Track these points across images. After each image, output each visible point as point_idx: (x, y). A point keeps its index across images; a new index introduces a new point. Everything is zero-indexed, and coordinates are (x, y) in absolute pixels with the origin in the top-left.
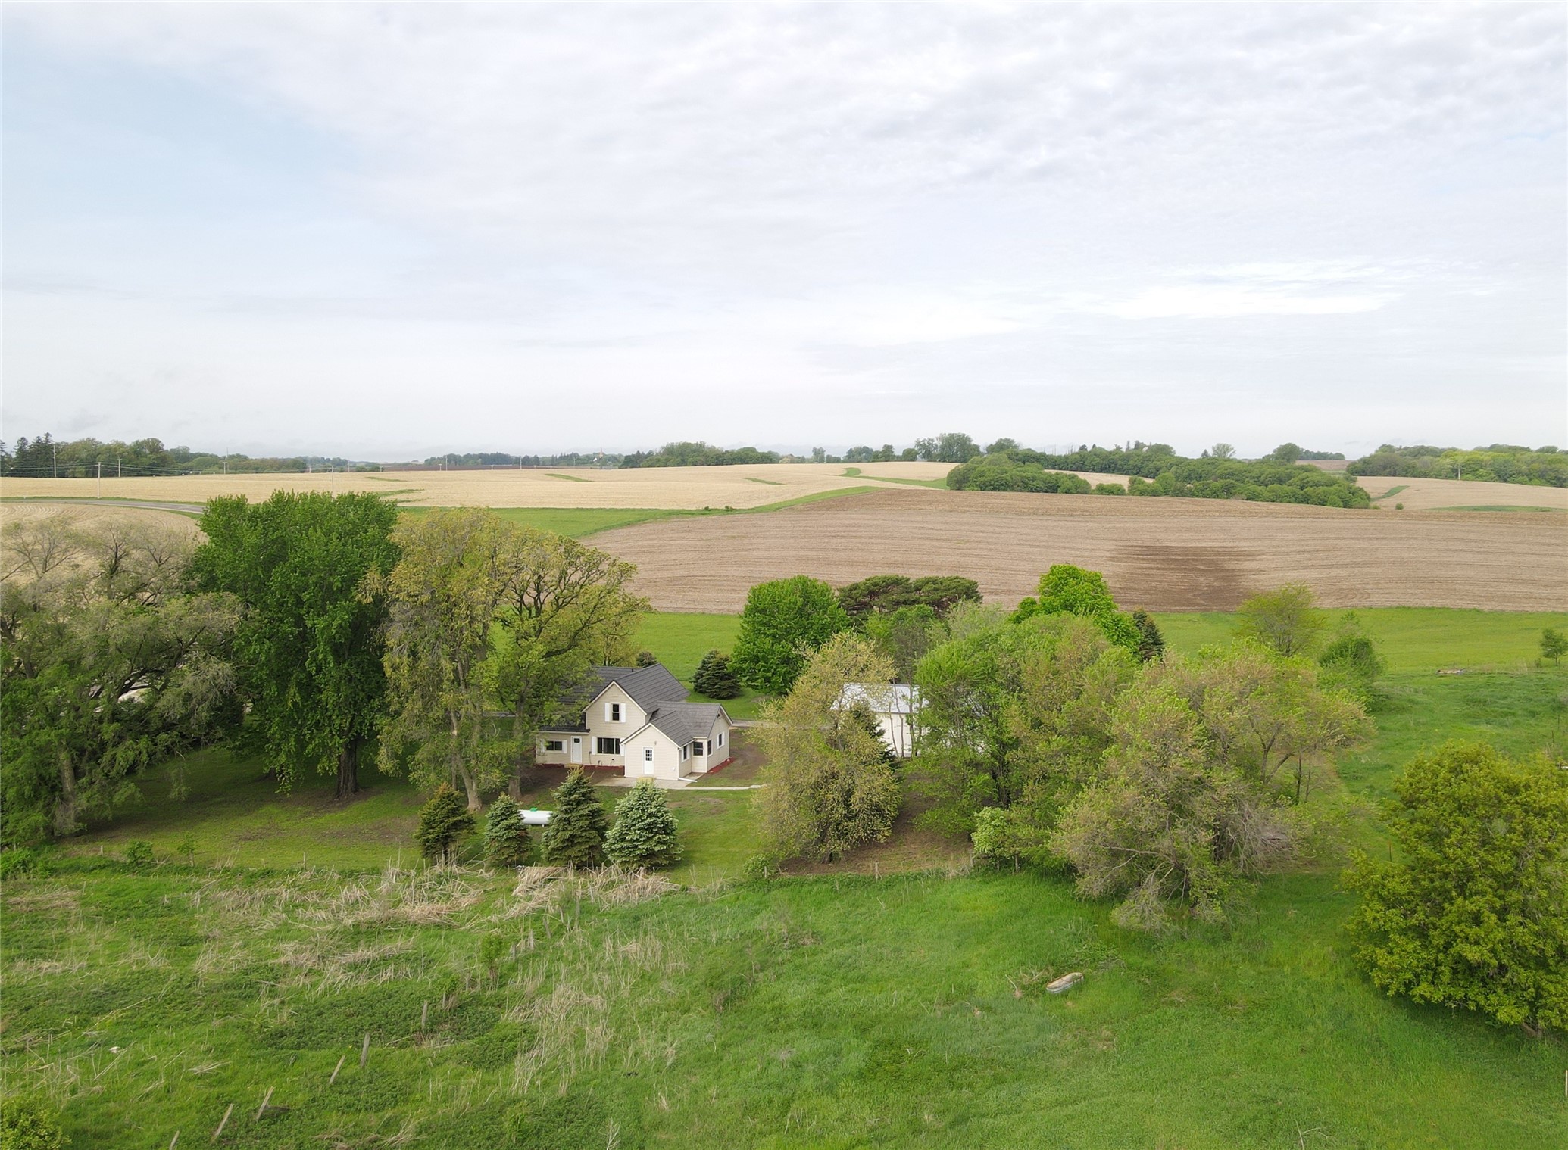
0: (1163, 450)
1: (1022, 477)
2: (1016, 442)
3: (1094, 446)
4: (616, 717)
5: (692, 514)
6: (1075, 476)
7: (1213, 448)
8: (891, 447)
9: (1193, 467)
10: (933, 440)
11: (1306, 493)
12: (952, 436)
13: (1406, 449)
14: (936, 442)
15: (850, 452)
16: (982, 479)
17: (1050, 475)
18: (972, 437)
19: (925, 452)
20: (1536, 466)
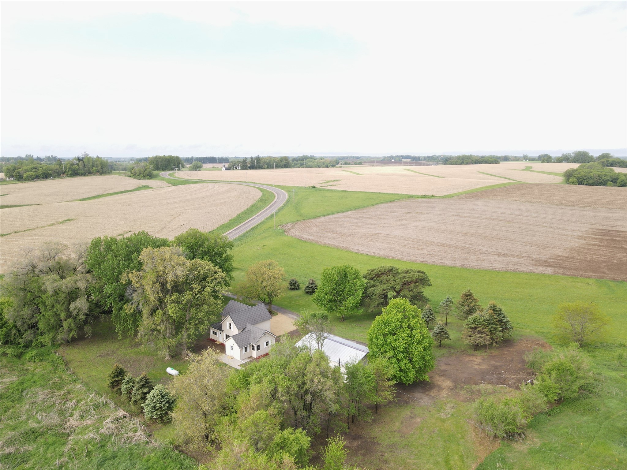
1: (599, 175)
4: (230, 328)
5: (418, 197)
12: (579, 152)
14: (572, 155)
15: (540, 156)
16: (579, 175)
18: (589, 153)
19: (566, 159)
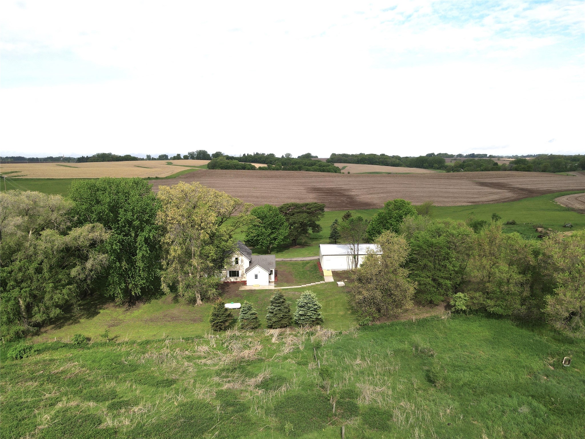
0: (272, 155)
2: (222, 153)
3: (248, 154)
4: (237, 263)
6: (251, 164)
7: (285, 155)
8: (180, 155)
9: (283, 161)
10: (194, 152)
11: (323, 169)
13: (340, 154)
17: (242, 164)
18: (207, 151)
19: (192, 156)
20: (381, 160)
